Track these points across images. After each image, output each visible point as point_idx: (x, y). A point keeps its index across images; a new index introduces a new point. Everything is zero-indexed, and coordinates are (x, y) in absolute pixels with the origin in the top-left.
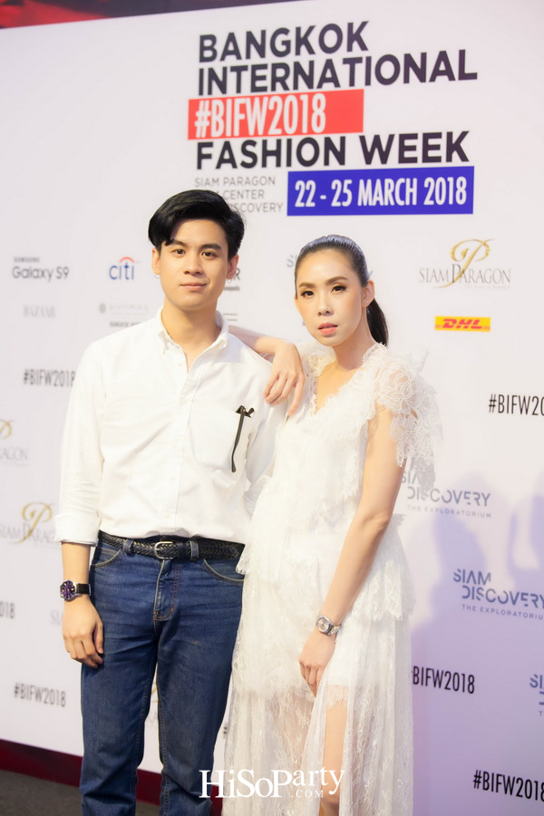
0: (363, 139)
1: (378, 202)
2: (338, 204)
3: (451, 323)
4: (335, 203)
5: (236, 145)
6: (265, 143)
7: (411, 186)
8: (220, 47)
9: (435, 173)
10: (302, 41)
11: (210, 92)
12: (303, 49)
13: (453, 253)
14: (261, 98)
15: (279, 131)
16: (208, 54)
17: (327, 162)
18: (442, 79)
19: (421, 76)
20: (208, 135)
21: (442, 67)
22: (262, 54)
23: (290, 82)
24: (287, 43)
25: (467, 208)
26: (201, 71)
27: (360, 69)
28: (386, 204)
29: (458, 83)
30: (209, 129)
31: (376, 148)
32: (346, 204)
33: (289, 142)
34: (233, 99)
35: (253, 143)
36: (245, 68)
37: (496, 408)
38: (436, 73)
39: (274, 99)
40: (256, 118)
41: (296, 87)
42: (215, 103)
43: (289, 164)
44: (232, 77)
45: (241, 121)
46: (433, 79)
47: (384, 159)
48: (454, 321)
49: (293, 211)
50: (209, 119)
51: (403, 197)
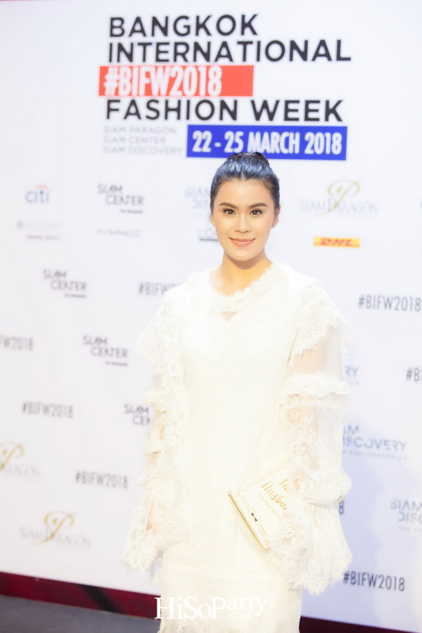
0: (253, 103)
1: (265, 151)
2: (231, 150)
3: (327, 242)
6: (167, 102)
7: (294, 139)
8: (128, 27)
9: (315, 130)
10: (201, 26)
11: (118, 60)
12: (202, 31)
13: (329, 190)
14: (164, 67)
15: (180, 93)
17: (221, 118)
18: (322, 61)
19: (304, 56)
20: (117, 93)
21: (322, 51)
22: (165, 34)
23: (190, 56)
25: (342, 156)
26: (111, 45)
27: (252, 50)
28: (273, 152)
29: (335, 64)
30: (117, 90)
31: (263, 109)
33: (188, 102)
34: (139, 67)
35: (157, 102)
36: (150, 44)
37: (364, 305)
38: (317, 55)
39: (175, 69)
40: (159, 83)
41: (195, 59)
42: (122, 70)
43: (188, 118)
44: (138, 51)
45: (146, 84)
46: (314, 59)
47: (271, 116)
48: (330, 240)
49: (191, 153)
50: (118, 81)
51: (287, 146)
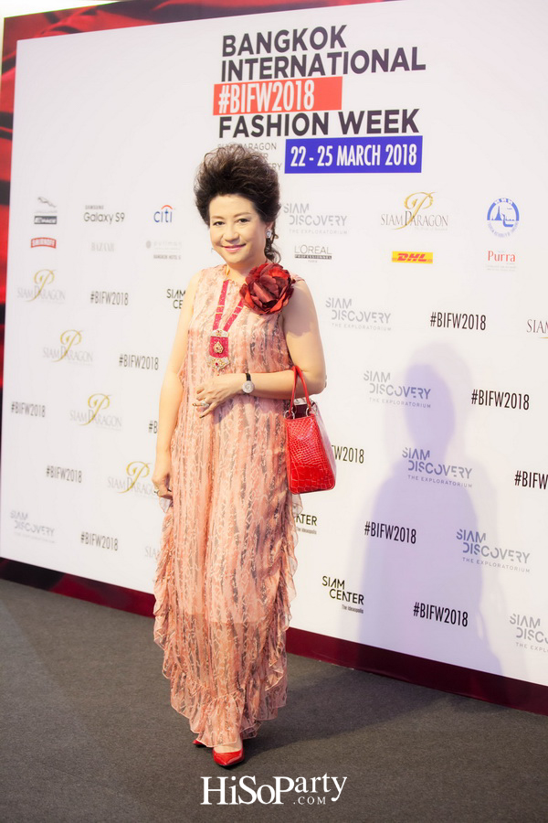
0: (341, 115)
1: (352, 163)
2: (323, 164)
3: (403, 257)
4: (320, 164)
5: (248, 119)
6: (269, 117)
7: (376, 151)
8: (238, 45)
9: (394, 141)
10: (298, 40)
11: (230, 79)
12: (299, 46)
13: (406, 203)
14: (267, 83)
15: (280, 109)
16: (229, 50)
17: (314, 133)
18: (400, 70)
19: (385, 67)
20: (228, 112)
21: (400, 60)
22: (269, 50)
23: (288, 71)
24: (286, 42)
25: (417, 168)
26: (224, 63)
27: (340, 61)
28: (358, 164)
29: (412, 73)
30: (229, 107)
31: (350, 121)
32: (328, 164)
33: (287, 116)
34: (246, 84)
35: (261, 118)
36: (256, 61)
37: (436, 323)
38: (396, 64)
39: (276, 84)
40: (263, 98)
41: (293, 75)
42: (233, 87)
43: (287, 134)
44: (246, 67)
45: (252, 101)
46: (393, 70)
47: (356, 130)
48: (406, 255)
49: (289, 169)
50: (229, 99)
51: (370, 160)
